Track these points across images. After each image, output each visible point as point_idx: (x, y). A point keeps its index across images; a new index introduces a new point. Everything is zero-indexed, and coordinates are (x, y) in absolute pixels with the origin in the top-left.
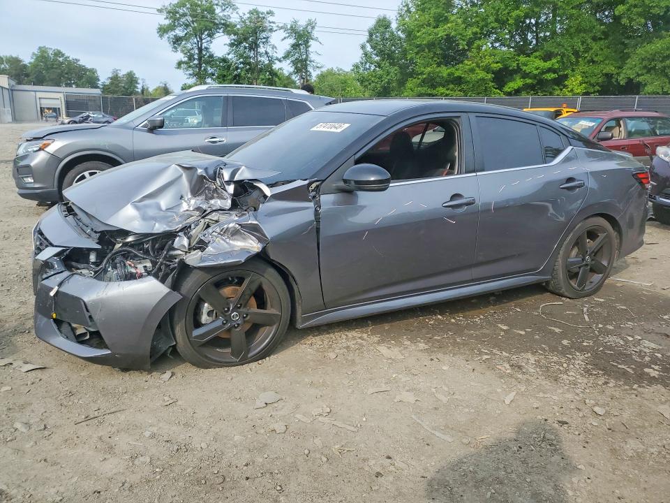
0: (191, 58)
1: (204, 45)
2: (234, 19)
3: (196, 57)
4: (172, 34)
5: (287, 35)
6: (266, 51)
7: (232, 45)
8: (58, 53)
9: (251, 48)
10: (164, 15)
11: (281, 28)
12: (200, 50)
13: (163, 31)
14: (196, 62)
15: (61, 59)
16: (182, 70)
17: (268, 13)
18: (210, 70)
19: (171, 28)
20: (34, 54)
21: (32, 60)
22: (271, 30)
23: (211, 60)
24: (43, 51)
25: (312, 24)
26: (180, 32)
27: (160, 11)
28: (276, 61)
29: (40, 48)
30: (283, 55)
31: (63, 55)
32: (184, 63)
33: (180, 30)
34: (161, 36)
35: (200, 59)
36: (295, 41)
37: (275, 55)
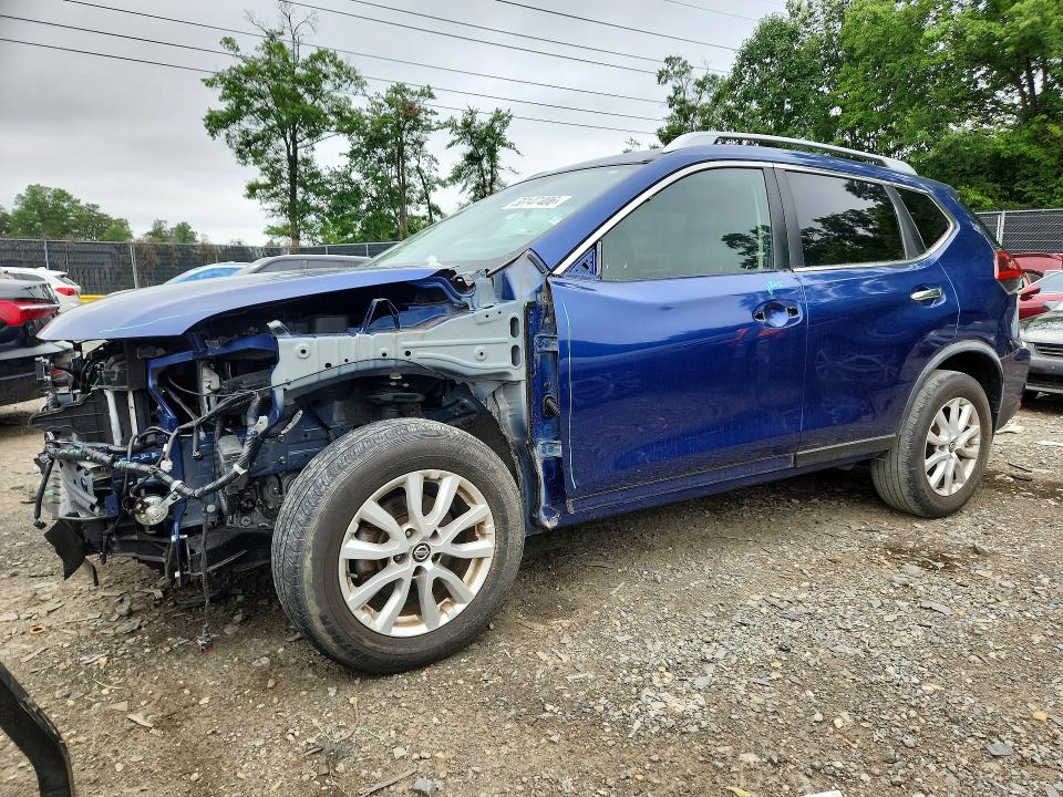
0: (276, 177)
1: (301, 153)
2: (359, 104)
3: (285, 175)
4: (234, 129)
5: (457, 137)
6: (418, 167)
7: (353, 154)
8: (61, 195)
9: (391, 160)
10: (219, 91)
11: (446, 125)
12: (293, 161)
13: (216, 123)
14: (286, 185)
15: (65, 205)
16: (257, 201)
17: (422, 94)
18: (313, 201)
19: (233, 116)
20: (20, 196)
21: (17, 207)
22: (429, 128)
23: (315, 183)
24: (35, 191)
25: (501, 118)
26: (251, 125)
27: (210, 83)
28: (437, 186)
29: (30, 187)
30: (451, 175)
31: (69, 198)
32: (260, 187)
33: (251, 122)
34: (212, 133)
35: (293, 180)
36: (471, 148)
37: (434, 174)
